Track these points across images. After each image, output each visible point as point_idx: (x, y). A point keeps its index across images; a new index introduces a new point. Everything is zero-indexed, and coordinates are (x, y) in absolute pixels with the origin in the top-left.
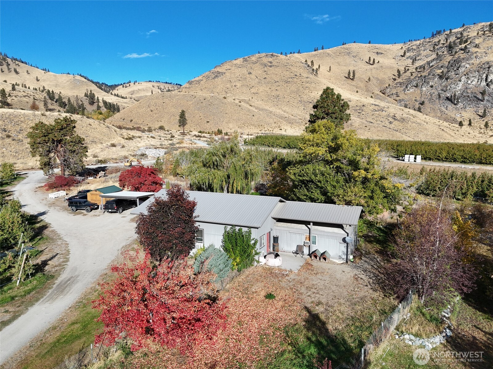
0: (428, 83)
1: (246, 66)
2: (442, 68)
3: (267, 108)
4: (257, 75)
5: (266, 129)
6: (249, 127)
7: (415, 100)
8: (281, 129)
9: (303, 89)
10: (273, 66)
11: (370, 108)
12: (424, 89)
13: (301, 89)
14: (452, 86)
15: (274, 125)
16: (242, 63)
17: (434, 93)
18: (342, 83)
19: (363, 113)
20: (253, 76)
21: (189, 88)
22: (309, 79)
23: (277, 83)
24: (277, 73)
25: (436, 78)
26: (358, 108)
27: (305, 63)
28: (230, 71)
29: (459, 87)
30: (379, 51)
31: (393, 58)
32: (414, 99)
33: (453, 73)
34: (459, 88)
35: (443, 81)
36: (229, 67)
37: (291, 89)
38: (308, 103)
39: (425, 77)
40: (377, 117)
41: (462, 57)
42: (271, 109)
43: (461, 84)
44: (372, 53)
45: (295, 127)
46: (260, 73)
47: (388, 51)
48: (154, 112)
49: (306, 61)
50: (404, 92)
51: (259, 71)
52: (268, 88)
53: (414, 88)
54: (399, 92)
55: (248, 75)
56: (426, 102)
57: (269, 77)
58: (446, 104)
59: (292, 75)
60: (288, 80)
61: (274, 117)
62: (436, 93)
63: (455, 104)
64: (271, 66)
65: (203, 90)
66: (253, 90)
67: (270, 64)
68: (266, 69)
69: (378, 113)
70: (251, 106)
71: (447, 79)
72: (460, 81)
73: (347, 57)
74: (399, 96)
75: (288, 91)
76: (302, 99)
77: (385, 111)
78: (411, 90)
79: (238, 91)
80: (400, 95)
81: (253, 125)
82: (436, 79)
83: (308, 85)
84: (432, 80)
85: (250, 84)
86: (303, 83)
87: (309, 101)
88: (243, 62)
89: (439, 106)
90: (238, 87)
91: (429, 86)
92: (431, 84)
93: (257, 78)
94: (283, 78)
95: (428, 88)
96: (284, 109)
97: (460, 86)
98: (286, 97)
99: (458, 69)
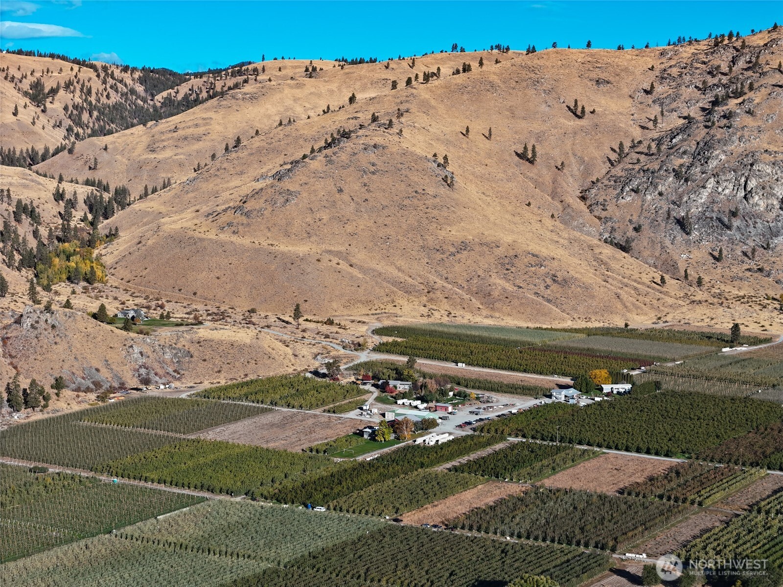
0: (656, 187)
1: (331, 174)
2: (686, 156)
3: (373, 265)
4: (352, 195)
5: (376, 306)
6: (356, 306)
7: (630, 221)
8: (395, 306)
9: (427, 222)
10: (378, 171)
11: (526, 260)
12: (649, 197)
13: (425, 222)
14: (691, 196)
15: (386, 299)
16: (325, 168)
17: (661, 208)
18: (510, 172)
19: (513, 269)
20: (345, 197)
21: (248, 225)
22: (438, 200)
23: (387, 210)
24: (384, 187)
25: (670, 177)
26: (507, 261)
27: (434, 158)
28: (307, 187)
29: (701, 198)
30: (603, 76)
31: (630, 96)
32: (629, 217)
33: (698, 169)
34: (703, 201)
35: (681, 183)
36: (304, 179)
37: (408, 222)
38: (435, 251)
39: (653, 173)
40: (530, 277)
41: (719, 136)
42: (379, 268)
43: (705, 194)
44: (586, 81)
45: (414, 299)
46: (357, 188)
47: (623, 74)
48: (223, 279)
49: (435, 155)
50: (617, 201)
51: (355, 185)
52: (372, 221)
53: (633, 194)
54: (608, 200)
55: (338, 196)
56: (645, 227)
57: (372, 197)
58: (675, 232)
59: (410, 190)
60: (404, 203)
61: (385, 284)
62: (665, 208)
63: (688, 234)
64: (373, 173)
65: (271, 229)
66: (349, 228)
67: (372, 169)
68: (365, 179)
69: (533, 269)
70: (351, 266)
71: (686, 180)
72: (704, 187)
73: (531, 92)
74: (606, 210)
75: (404, 227)
76: (425, 243)
77: (545, 267)
78: (629, 199)
79: (326, 231)
80: (608, 208)
81: (360, 301)
82: (671, 179)
83: (435, 212)
84: (662, 182)
85: (343, 214)
86: (427, 208)
87: (436, 247)
88: (326, 165)
89: (663, 234)
90: (324, 221)
91: (657, 192)
92: (660, 188)
93: (353, 199)
94: (395, 198)
95: (655, 196)
96: (398, 263)
97: (704, 197)
98: (401, 238)
99: (706, 162)
